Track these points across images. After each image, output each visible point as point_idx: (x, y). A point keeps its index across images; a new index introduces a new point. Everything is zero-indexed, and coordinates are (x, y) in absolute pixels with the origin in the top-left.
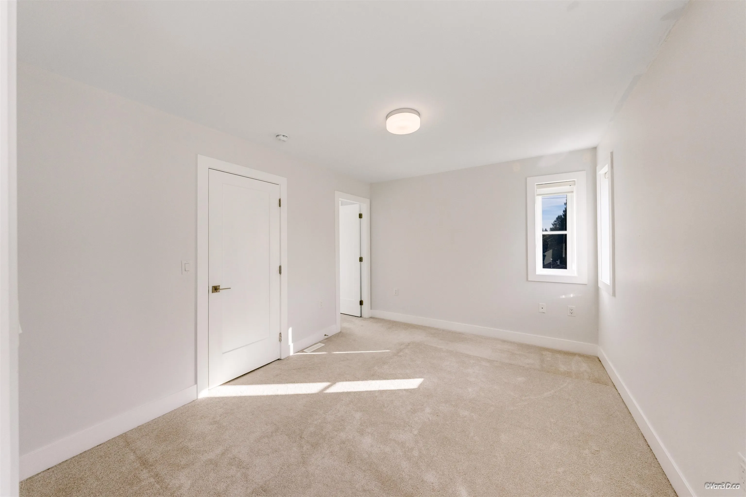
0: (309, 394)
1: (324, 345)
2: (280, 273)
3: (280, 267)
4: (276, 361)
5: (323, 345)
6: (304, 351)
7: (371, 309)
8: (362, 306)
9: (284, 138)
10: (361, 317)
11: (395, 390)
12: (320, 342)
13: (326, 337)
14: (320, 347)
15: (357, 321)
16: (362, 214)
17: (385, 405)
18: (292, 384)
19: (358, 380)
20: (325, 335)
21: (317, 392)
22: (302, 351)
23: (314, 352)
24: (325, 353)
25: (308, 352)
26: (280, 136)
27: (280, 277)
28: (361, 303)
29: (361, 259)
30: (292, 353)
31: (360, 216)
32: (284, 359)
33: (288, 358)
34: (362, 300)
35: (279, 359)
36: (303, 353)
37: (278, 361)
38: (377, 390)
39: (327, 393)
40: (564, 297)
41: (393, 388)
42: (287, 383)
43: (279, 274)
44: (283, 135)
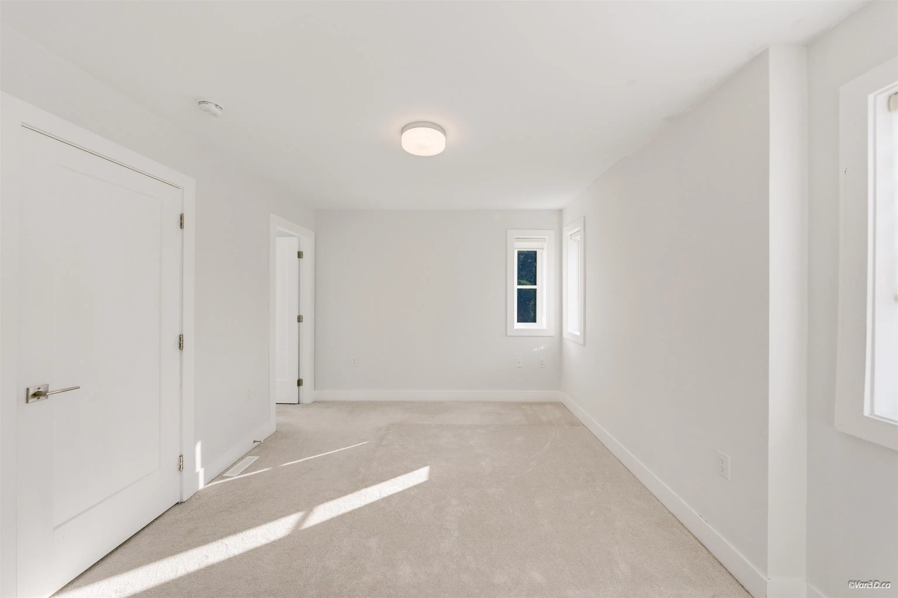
0: (275, 542)
1: (259, 457)
2: (181, 346)
3: (181, 338)
4: (174, 508)
5: (256, 458)
6: (224, 475)
7: (315, 389)
8: (301, 387)
9: (217, 110)
10: (299, 403)
11: (403, 491)
12: (247, 454)
13: (256, 444)
14: (253, 463)
15: (296, 410)
16: (302, 252)
17: (401, 515)
18: (231, 536)
19: (346, 493)
20: (254, 442)
21: (288, 533)
22: (220, 476)
23: (245, 473)
24: (268, 469)
25: (234, 475)
26: (209, 103)
27: (181, 355)
28: (300, 383)
29: (300, 319)
30: (201, 486)
31: (300, 255)
32: (188, 500)
33: (197, 495)
34: (301, 378)
35: (178, 503)
36: (225, 479)
37: (177, 508)
38: (380, 498)
39: (306, 529)
40: (536, 349)
41: (399, 489)
42: (222, 537)
43: (179, 350)
44: (215, 104)
